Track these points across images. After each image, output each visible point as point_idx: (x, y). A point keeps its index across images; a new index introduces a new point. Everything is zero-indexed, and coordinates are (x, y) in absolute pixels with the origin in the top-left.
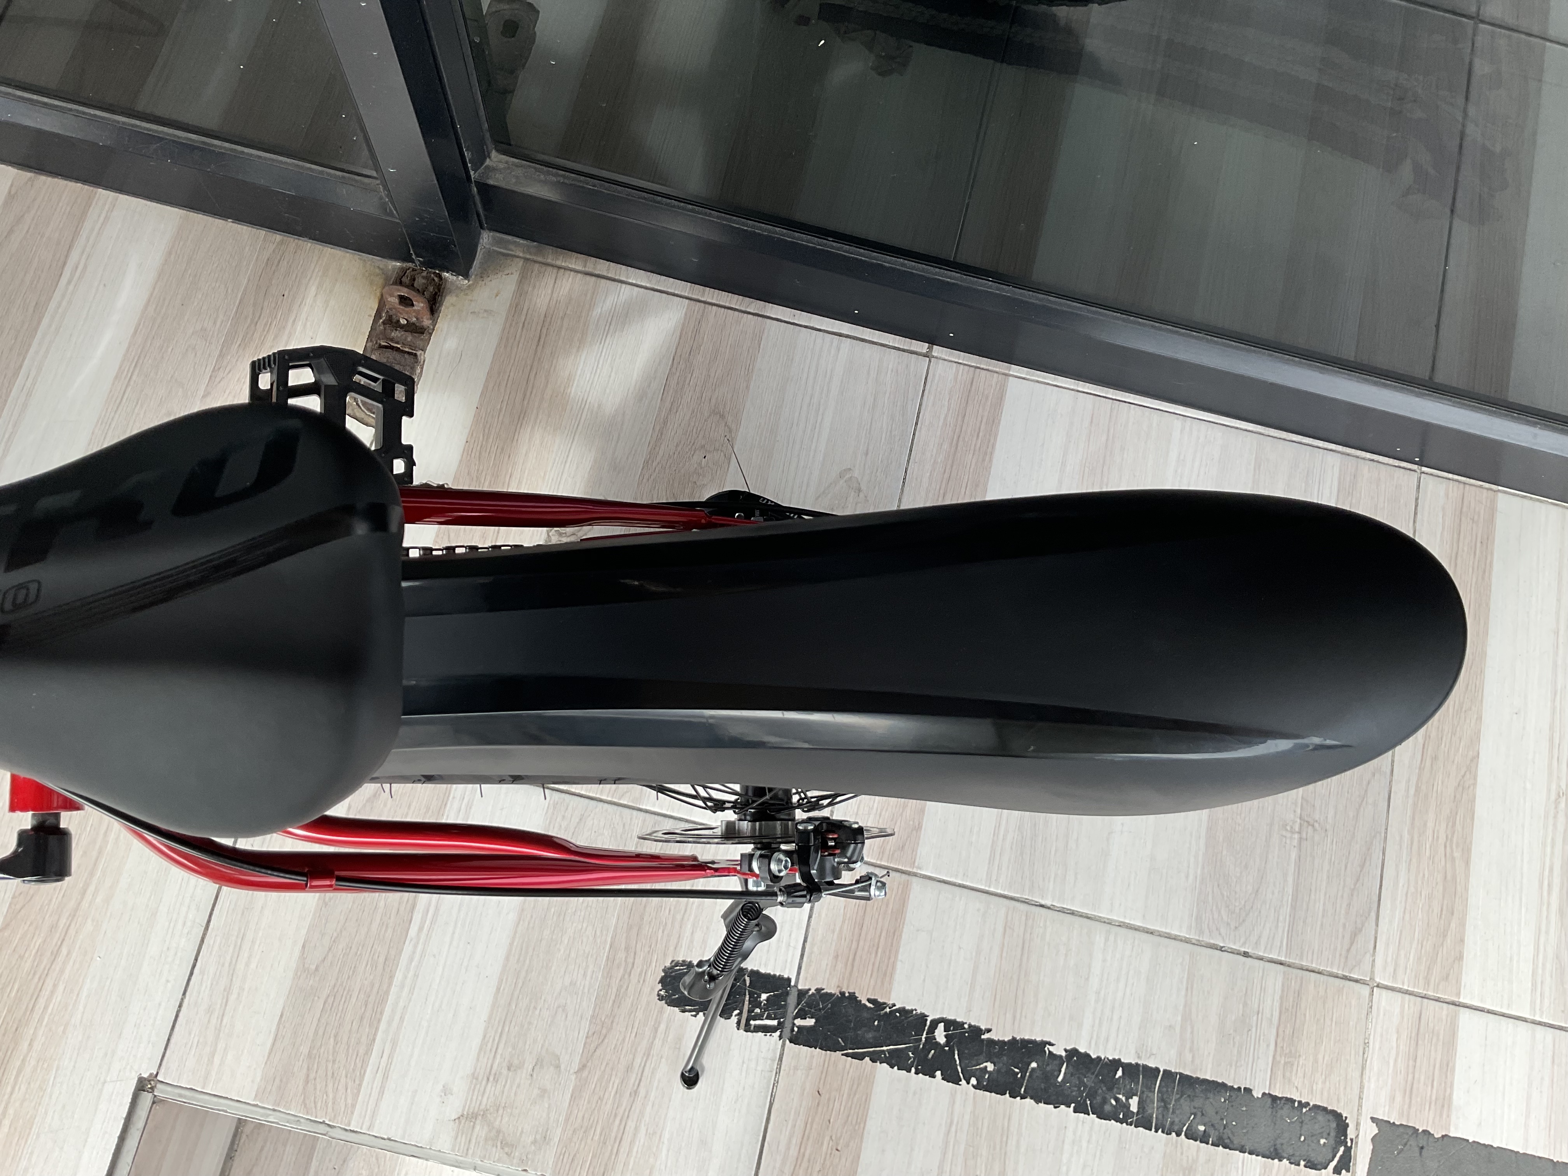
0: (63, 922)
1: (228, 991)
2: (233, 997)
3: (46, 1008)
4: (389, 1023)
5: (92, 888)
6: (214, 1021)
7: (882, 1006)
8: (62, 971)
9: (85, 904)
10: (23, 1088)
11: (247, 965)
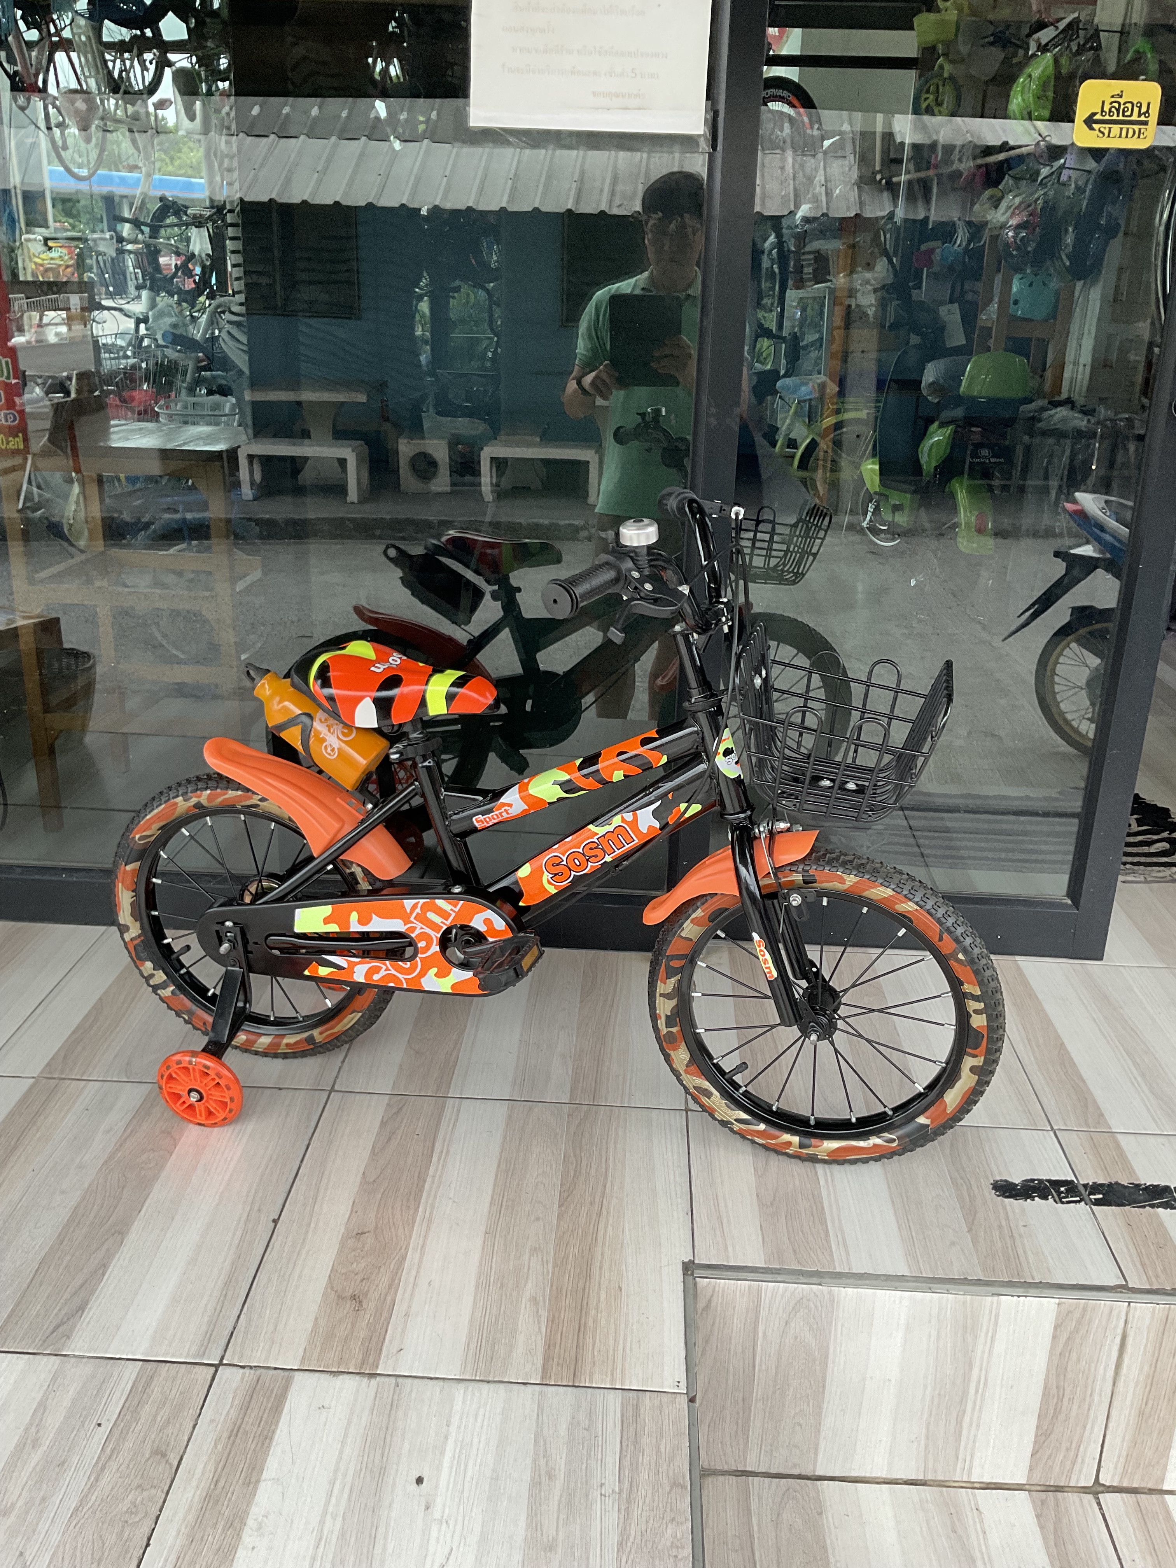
0: (597, 1200)
1: (720, 1218)
2: (725, 1221)
3: (604, 1238)
4: (833, 1222)
5: (608, 1185)
6: (718, 1233)
7: (1137, 1186)
8: (607, 1221)
9: (608, 1191)
10: (607, 1275)
11: (726, 1206)
